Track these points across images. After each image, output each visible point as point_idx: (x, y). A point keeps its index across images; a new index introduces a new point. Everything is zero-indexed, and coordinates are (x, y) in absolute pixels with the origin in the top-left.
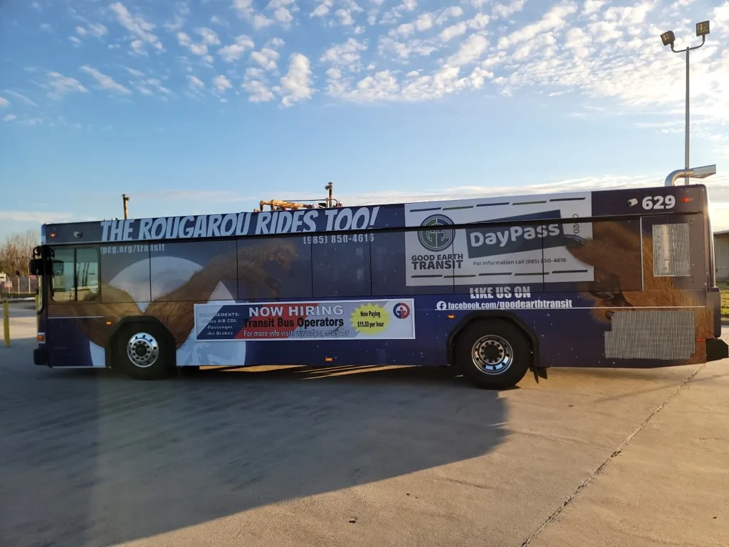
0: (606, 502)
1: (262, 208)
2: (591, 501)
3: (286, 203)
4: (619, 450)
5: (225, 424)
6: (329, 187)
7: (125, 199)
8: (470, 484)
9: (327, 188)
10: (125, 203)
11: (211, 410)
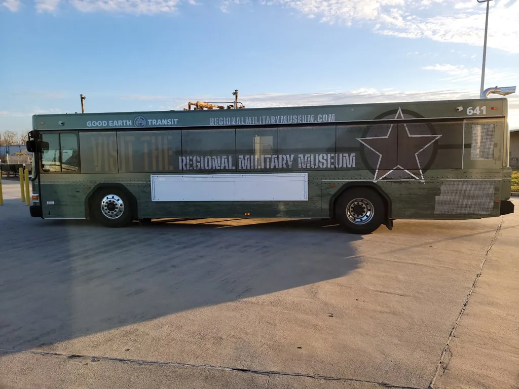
0: (491, 304)
1: (190, 108)
2: (481, 303)
3: (206, 104)
4: (479, 273)
5: (201, 257)
6: (236, 93)
7: (82, 98)
8: (395, 294)
9: (234, 94)
10: (82, 101)
11: (185, 247)
